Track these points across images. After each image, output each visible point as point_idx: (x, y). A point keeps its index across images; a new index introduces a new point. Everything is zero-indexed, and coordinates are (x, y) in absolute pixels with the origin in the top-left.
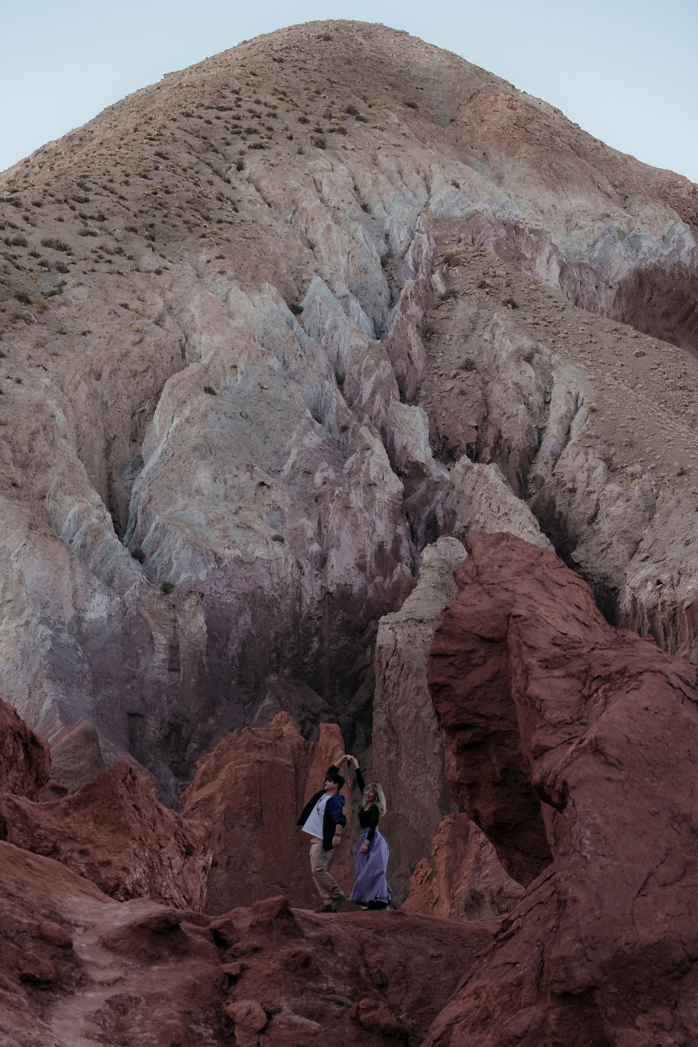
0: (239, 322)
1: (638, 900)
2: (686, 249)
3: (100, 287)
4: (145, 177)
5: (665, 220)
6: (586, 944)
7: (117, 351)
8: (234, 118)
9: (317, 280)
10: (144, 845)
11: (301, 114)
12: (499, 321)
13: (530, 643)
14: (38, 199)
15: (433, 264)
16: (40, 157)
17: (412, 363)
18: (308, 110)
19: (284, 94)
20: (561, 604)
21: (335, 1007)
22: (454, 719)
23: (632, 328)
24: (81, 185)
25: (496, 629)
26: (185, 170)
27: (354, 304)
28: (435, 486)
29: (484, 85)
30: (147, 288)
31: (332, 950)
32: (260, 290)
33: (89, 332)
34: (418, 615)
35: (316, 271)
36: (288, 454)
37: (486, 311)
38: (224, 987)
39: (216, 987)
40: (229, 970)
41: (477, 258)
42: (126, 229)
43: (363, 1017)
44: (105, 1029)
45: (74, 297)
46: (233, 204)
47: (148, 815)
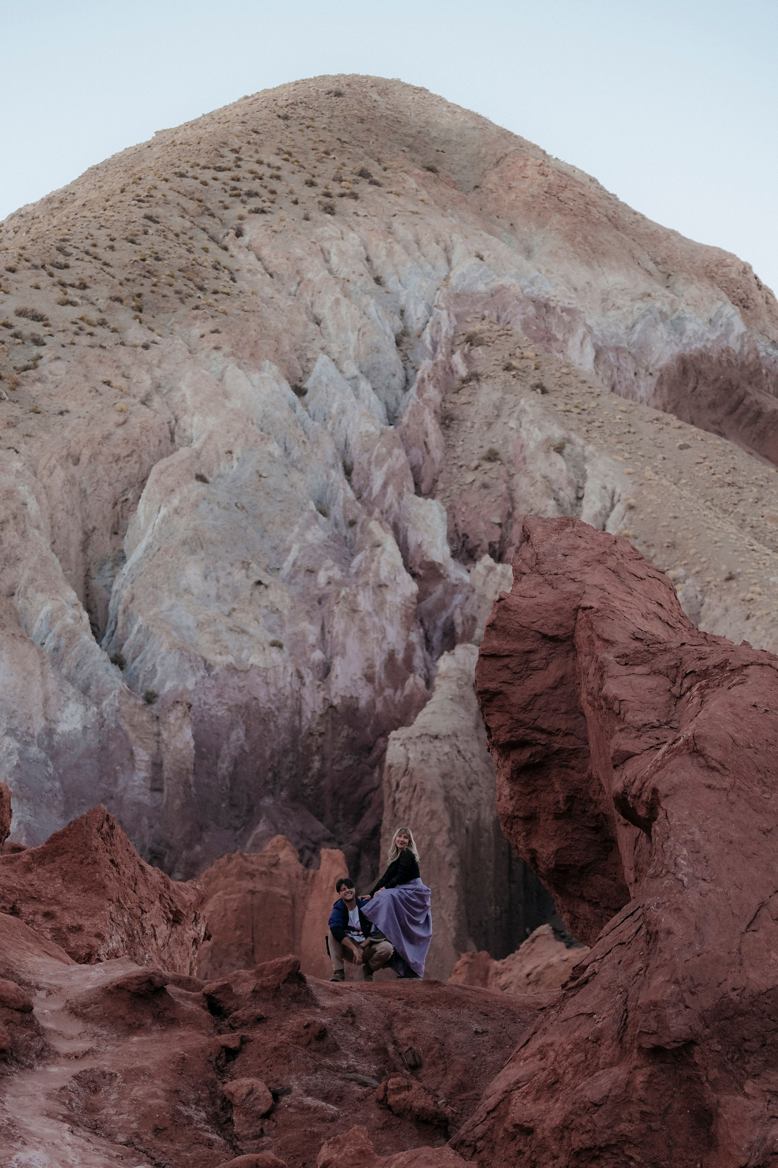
0: (236, 403)
1: (747, 935)
2: (736, 333)
3: (80, 362)
4: (133, 242)
5: (712, 302)
6: (684, 987)
7: (98, 433)
8: (233, 179)
9: (323, 358)
10: (122, 908)
11: (308, 177)
12: (527, 408)
13: (606, 636)
14: (12, 264)
15: (453, 343)
16: (15, 222)
17: (428, 452)
18: (316, 172)
19: (290, 154)
21: (357, 1088)
22: (509, 735)
23: (675, 418)
24: (60, 249)
25: (561, 625)
26: (177, 235)
27: (365, 386)
28: (453, 589)
29: (512, 148)
30: (133, 364)
31: (353, 1022)
32: (260, 369)
33: (67, 411)
34: (434, 731)
35: (323, 349)
36: (288, 550)
37: (512, 396)
38: (220, 1063)
39: (211, 1062)
40: (226, 1043)
41: (503, 338)
42: (110, 298)
43: (392, 1099)
44: (71, 1109)
45: (51, 373)
46: (231, 273)
47: (129, 873)
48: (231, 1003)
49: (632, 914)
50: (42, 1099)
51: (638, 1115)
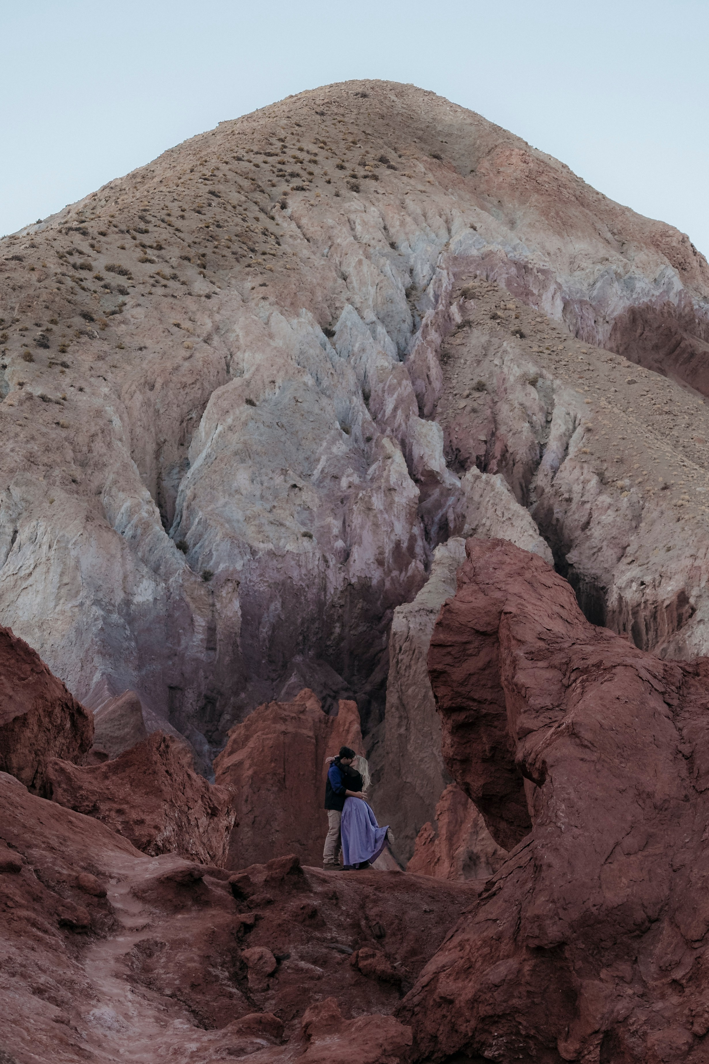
0: (278, 343)
1: (605, 867)
2: (675, 290)
3: (156, 308)
4: (199, 212)
5: (657, 265)
6: (558, 905)
7: (169, 365)
8: (279, 163)
9: (348, 307)
10: (174, 806)
11: (339, 162)
12: (508, 349)
13: (519, 637)
14: (103, 229)
15: (451, 297)
16: (106, 192)
17: (430, 383)
18: (345, 158)
19: (325, 143)
20: (547, 603)
21: (337, 955)
22: (450, 702)
23: (625, 359)
24: (141, 218)
25: (489, 624)
26: (234, 207)
27: (381, 329)
28: (448, 492)
29: (501, 141)
30: (198, 310)
31: (337, 904)
32: (298, 315)
33: (145, 348)
34: (429, 606)
35: (348, 300)
36: (318, 460)
37: (497, 339)
38: (240, 935)
39: (232, 934)
40: (245, 920)
41: (491, 292)
42: (181, 257)
43: (362, 964)
44: (132, 970)
45: (132, 317)
46: (277, 238)
47: (179, 780)
48: (249, 890)
49: (528, 845)
50: (112, 962)
51: (525, 994)
